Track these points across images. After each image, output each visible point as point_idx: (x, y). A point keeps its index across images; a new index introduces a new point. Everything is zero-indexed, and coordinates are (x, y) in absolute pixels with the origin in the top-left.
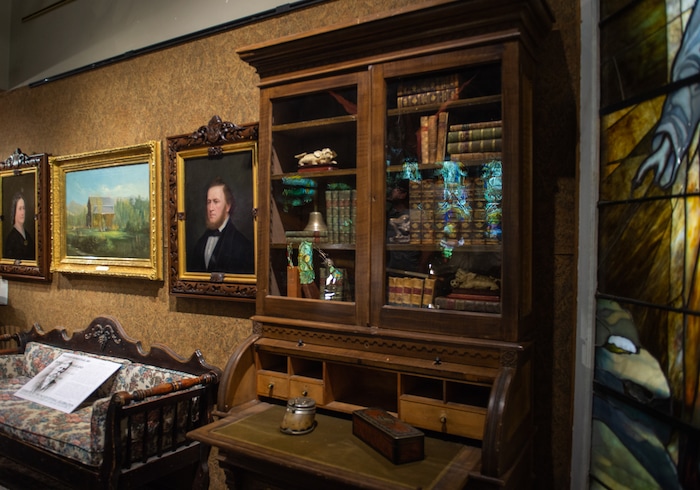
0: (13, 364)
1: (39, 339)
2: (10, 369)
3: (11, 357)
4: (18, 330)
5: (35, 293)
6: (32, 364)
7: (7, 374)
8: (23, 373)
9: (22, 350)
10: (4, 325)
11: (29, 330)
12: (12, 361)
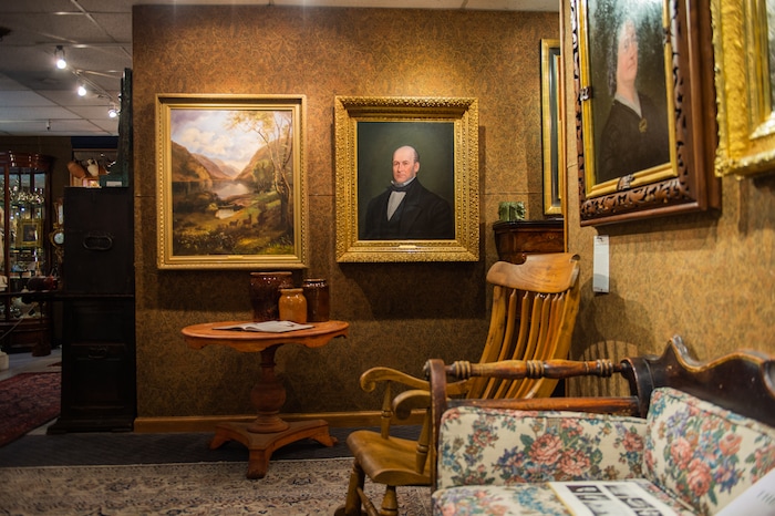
0: (618, 442)
1: (684, 381)
2: (610, 454)
3: (614, 420)
4: (633, 352)
5: (672, 256)
6: (668, 454)
7: (603, 466)
8: (645, 470)
9: (641, 410)
10: (604, 340)
11: (659, 353)
12: (614, 434)
